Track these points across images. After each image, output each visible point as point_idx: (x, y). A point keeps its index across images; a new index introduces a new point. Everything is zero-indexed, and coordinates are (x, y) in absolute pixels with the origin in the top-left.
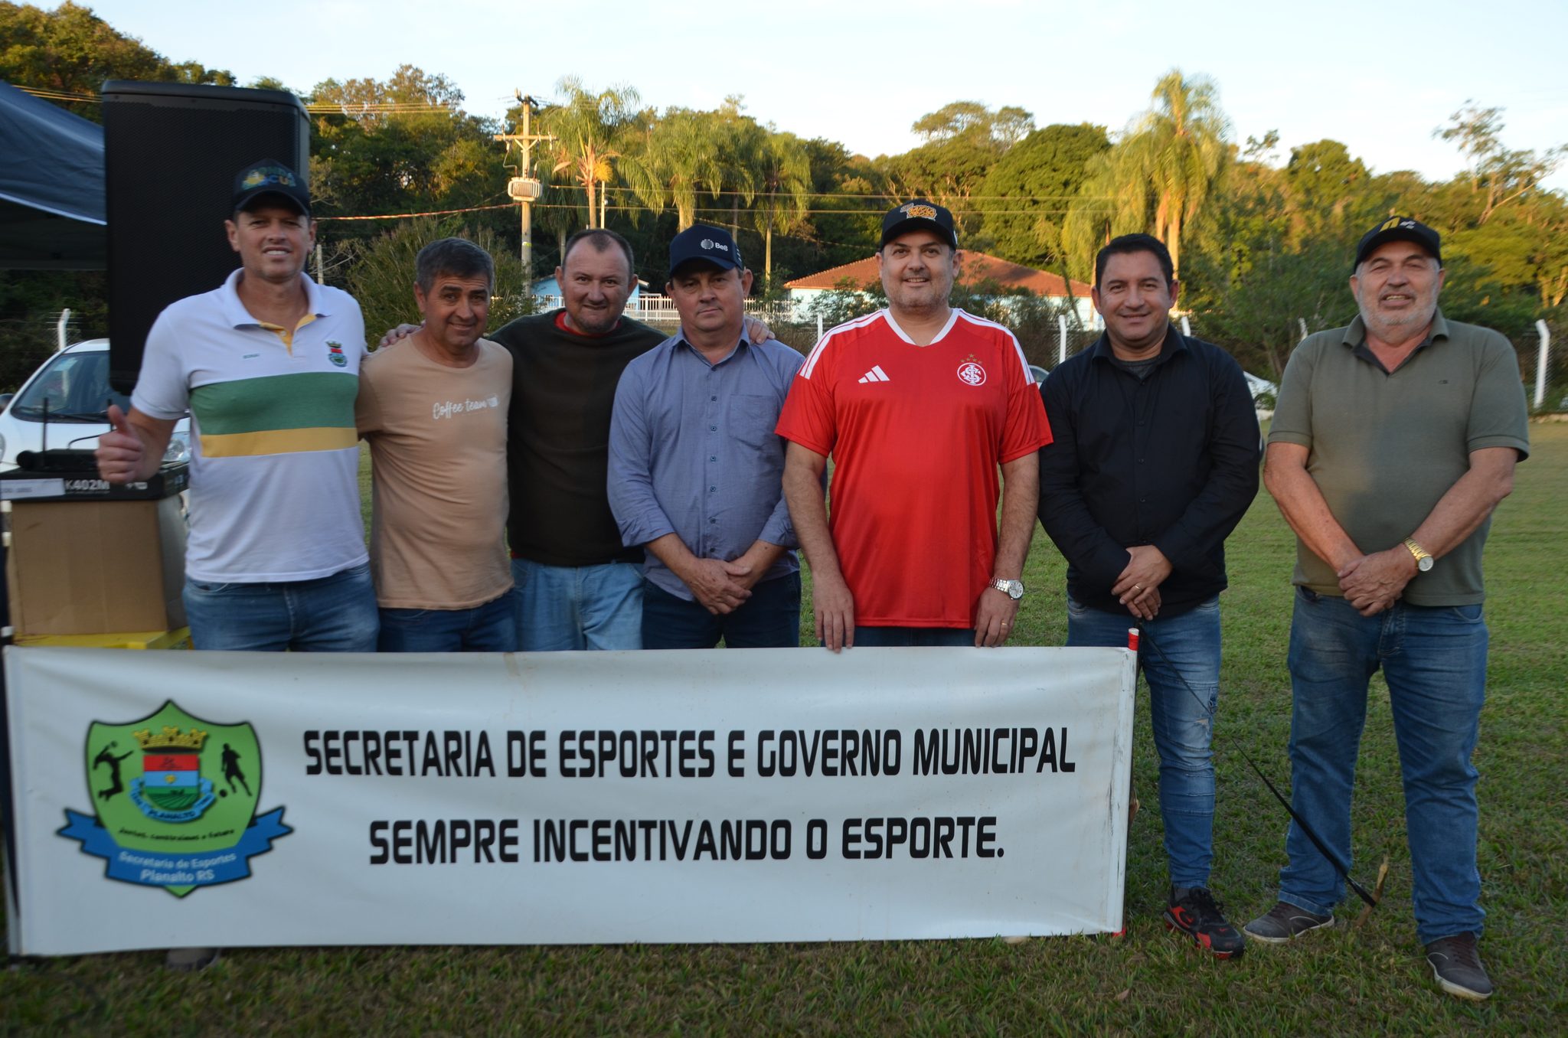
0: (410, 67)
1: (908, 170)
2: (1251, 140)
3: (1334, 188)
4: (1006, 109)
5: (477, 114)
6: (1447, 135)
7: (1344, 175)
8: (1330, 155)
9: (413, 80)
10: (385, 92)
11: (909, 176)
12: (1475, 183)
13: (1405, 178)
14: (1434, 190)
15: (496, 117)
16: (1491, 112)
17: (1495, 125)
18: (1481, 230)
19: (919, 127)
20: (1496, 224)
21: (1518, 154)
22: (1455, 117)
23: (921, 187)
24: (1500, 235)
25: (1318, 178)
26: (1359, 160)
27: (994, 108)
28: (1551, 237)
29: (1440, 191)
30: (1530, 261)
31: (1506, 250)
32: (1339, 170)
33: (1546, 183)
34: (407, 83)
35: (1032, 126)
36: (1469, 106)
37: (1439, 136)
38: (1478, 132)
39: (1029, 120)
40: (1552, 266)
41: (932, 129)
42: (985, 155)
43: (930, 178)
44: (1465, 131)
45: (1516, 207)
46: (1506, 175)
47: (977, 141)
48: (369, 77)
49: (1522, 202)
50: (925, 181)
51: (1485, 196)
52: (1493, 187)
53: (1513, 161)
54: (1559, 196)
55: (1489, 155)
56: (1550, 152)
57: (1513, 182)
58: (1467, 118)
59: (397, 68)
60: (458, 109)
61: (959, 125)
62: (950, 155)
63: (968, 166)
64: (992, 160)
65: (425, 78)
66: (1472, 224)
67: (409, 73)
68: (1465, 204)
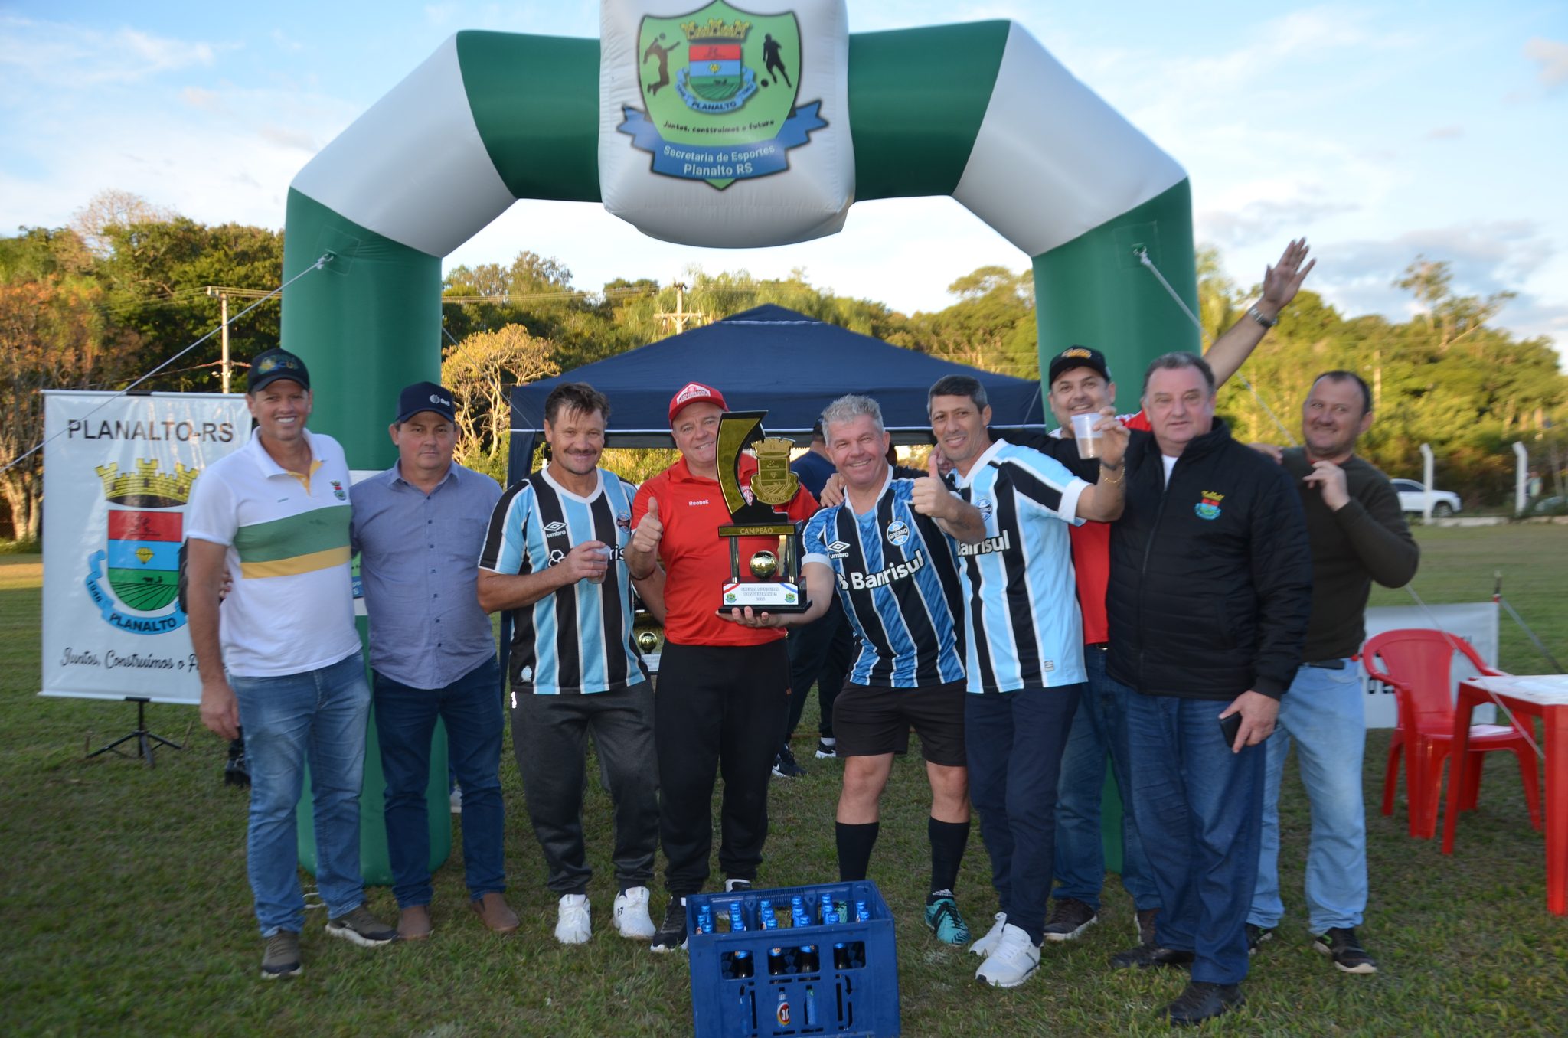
0: (527, 254)
1: (948, 325)
2: (1240, 293)
3: (1313, 329)
5: (584, 290)
6: (1405, 285)
7: (1319, 319)
8: (1308, 303)
9: (531, 263)
10: (508, 275)
11: (950, 330)
12: (1430, 323)
13: (1371, 322)
14: (1398, 331)
15: (596, 291)
16: (1439, 265)
17: (1444, 275)
18: (1441, 364)
19: (953, 288)
20: (1452, 359)
21: (1466, 300)
22: (1410, 270)
23: (959, 339)
24: (1456, 368)
25: (1298, 324)
26: (1331, 308)
28: (1499, 369)
29: (1401, 332)
30: (1484, 389)
31: (1463, 380)
32: (1315, 316)
33: (1491, 323)
34: (525, 266)
36: (1421, 260)
37: (1399, 285)
38: (1431, 282)
40: (1501, 393)
41: (964, 290)
42: (1013, 311)
43: (967, 332)
44: (1420, 280)
45: (1466, 345)
46: (1457, 317)
47: (1005, 299)
48: (494, 262)
49: (1472, 338)
50: (963, 334)
51: (1440, 334)
52: (1447, 328)
53: (1461, 306)
54: (1502, 334)
55: (1440, 301)
56: (1492, 298)
57: (1462, 323)
58: (1419, 270)
59: (517, 254)
60: (567, 285)
61: (987, 284)
62: (984, 312)
63: (1000, 321)
64: (1020, 314)
65: (540, 261)
66: (1433, 360)
67: (528, 258)
68: (1425, 343)
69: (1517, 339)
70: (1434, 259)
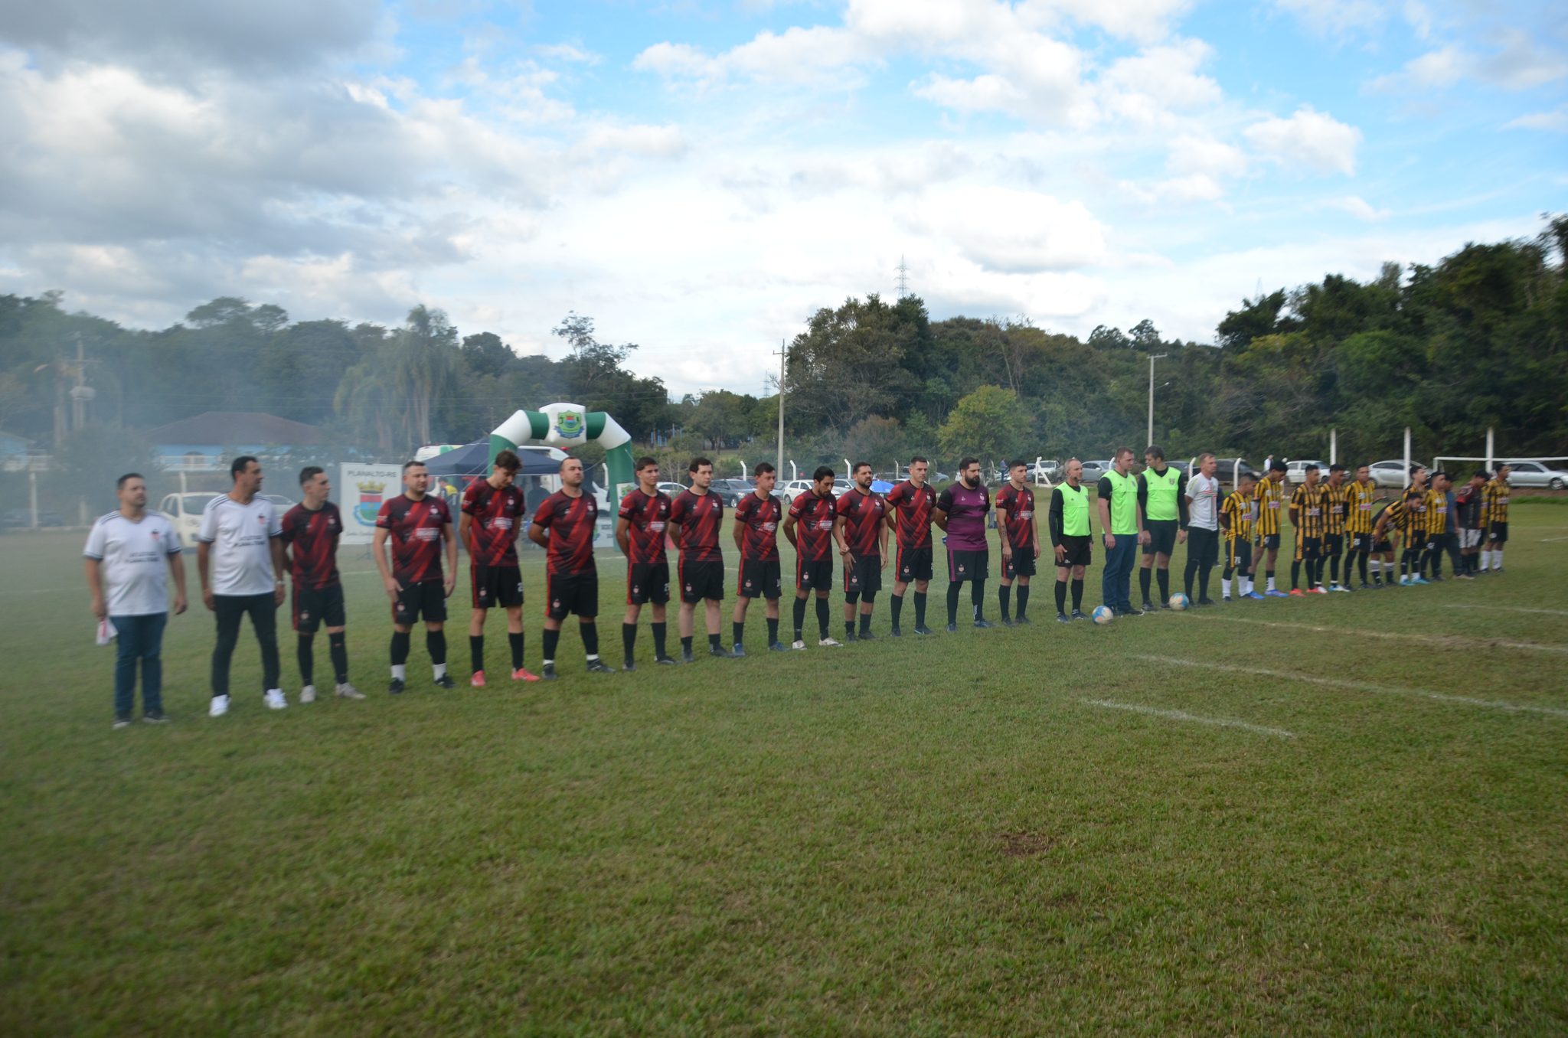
4: (265, 307)
6: (562, 333)
7: (499, 357)
8: (490, 343)
12: (580, 364)
13: (538, 360)
14: (556, 366)
16: (585, 319)
17: (589, 328)
19: (194, 314)
21: (603, 347)
22: (564, 322)
25: (483, 359)
26: (508, 346)
27: (255, 305)
29: (559, 369)
32: (496, 354)
33: (622, 366)
35: (285, 319)
36: (572, 315)
37: (556, 334)
38: (579, 332)
39: (283, 315)
41: (203, 317)
44: (571, 331)
45: (605, 380)
46: (598, 360)
47: (243, 329)
49: (609, 377)
53: (601, 351)
54: (629, 374)
55: (587, 346)
56: (622, 348)
57: (602, 364)
58: (570, 323)
61: (225, 314)
69: (639, 377)
70: (580, 315)
